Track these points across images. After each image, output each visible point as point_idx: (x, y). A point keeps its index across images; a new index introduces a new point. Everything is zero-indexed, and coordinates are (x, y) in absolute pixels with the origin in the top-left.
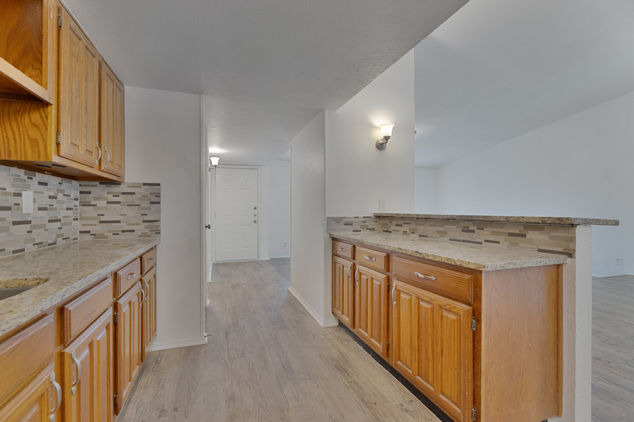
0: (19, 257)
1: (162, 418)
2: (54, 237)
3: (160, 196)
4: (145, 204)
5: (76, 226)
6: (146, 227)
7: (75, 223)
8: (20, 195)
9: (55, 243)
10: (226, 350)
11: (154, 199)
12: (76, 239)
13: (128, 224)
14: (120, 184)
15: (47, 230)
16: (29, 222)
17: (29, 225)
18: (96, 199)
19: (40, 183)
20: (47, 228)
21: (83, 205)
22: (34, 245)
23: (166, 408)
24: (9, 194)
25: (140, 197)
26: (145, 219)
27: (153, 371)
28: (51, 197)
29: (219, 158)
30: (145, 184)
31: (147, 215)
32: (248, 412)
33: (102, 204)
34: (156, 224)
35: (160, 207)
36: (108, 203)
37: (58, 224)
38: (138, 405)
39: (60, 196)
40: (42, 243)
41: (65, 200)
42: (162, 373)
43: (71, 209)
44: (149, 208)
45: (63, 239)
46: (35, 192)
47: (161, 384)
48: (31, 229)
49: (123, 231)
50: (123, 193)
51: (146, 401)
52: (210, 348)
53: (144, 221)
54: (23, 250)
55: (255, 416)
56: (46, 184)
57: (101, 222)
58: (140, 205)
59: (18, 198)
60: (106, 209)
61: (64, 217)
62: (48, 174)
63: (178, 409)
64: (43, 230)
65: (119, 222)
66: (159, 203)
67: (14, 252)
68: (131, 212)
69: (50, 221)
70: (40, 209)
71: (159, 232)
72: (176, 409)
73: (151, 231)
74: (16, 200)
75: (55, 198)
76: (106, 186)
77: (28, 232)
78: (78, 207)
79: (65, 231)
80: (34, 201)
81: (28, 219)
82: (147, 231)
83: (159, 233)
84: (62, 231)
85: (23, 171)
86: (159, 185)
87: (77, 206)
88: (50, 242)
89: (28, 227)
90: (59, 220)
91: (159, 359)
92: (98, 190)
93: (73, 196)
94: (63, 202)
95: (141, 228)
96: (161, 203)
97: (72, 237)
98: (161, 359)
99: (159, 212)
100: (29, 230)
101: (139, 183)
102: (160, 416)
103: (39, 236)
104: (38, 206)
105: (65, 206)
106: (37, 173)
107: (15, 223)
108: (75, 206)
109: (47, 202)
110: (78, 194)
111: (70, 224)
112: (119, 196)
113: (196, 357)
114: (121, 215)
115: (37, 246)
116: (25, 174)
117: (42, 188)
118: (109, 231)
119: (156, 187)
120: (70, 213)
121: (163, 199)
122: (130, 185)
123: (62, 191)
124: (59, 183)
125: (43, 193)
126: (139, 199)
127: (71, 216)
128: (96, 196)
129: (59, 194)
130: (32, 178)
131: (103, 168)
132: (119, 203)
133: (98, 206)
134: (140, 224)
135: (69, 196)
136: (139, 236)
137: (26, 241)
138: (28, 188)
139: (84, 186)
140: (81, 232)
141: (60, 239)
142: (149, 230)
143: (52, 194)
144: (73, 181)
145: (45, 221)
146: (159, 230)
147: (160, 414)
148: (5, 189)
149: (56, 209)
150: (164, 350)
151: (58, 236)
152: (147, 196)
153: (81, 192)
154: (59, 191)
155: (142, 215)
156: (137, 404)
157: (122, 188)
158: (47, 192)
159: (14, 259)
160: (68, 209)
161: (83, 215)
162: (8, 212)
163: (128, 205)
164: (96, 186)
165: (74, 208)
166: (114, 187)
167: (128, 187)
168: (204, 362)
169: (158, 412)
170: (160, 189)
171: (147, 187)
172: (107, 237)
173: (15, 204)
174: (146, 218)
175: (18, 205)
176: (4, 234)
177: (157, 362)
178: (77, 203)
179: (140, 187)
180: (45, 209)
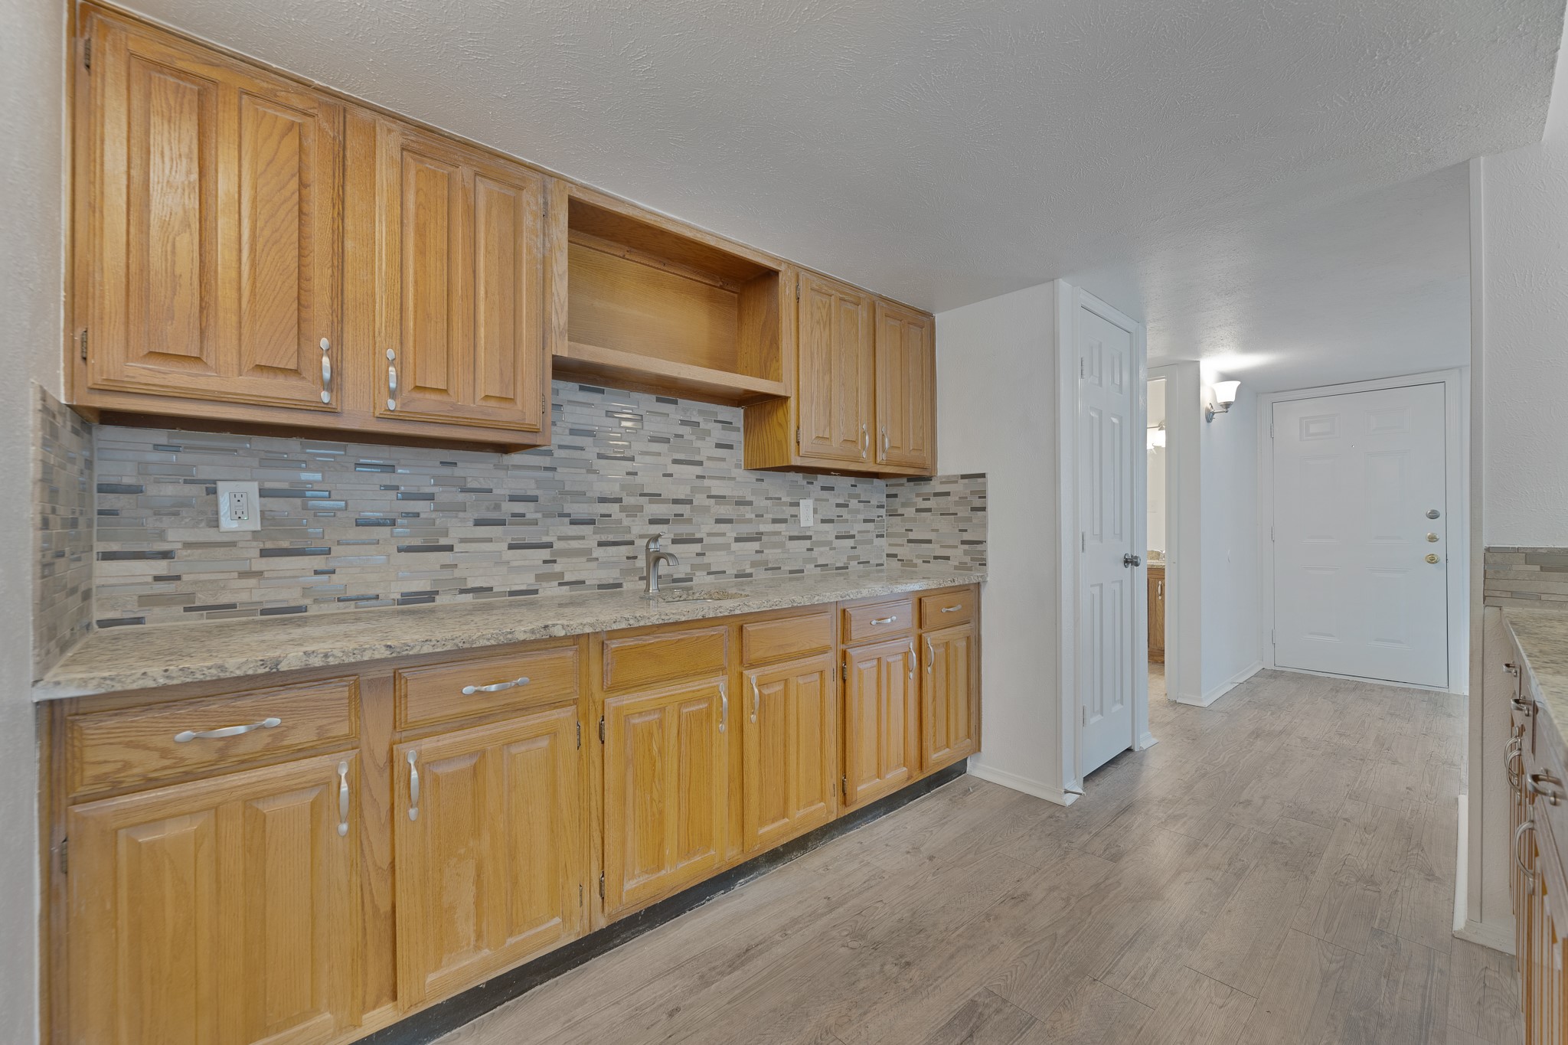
0: (798, 579)
1: (908, 856)
2: (845, 560)
3: (985, 497)
4: (964, 512)
5: (881, 546)
6: (966, 553)
7: (877, 542)
8: (798, 504)
9: (847, 568)
10: (1090, 833)
11: (977, 503)
12: (882, 565)
13: (942, 546)
14: (931, 480)
15: (835, 549)
16: (810, 538)
17: (809, 541)
18: (904, 505)
19: (823, 488)
20: (833, 546)
21: (890, 515)
22: (816, 566)
23: (922, 849)
24: (785, 504)
25: (957, 499)
26: (965, 539)
27: (950, 800)
28: (838, 505)
29: (1237, 383)
30: (964, 477)
31: (966, 531)
32: (1021, 930)
33: (910, 512)
34: (979, 547)
35: (985, 517)
36: (918, 510)
37: (850, 542)
38: (898, 826)
39: (854, 503)
40: (827, 565)
41: (862, 508)
42: (960, 808)
43: (873, 521)
44: (969, 519)
45: (859, 563)
46: (816, 500)
47: (945, 820)
48: (811, 545)
49: (936, 558)
50: (936, 495)
51: (909, 827)
52: (1063, 816)
53: (963, 542)
54: (802, 571)
55: (1025, 943)
56: (832, 489)
57: (910, 541)
58: (956, 514)
59: (795, 508)
60: (914, 520)
61: (859, 532)
62: (835, 475)
63: (935, 860)
64: (828, 548)
65: (929, 542)
66: (984, 509)
67: (791, 572)
68: (945, 525)
69: (837, 537)
70: (823, 521)
71: (984, 562)
72: (931, 858)
73: (972, 559)
74: (793, 510)
75: (846, 506)
76: (915, 485)
77: (808, 550)
78: (884, 517)
79: (863, 552)
80: (815, 511)
81: (808, 534)
82: (967, 559)
83: (985, 565)
84: (856, 552)
85: (801, 475)
86: (983, 476)
87: (882, 516)
88: (838, 565)
89: (807, 544)
90: (853, 537)
91: (971, 790)
92: (906, 491)
93: (874, 502)
94: (857, 511)
95: (958, 554)
96: (989, 509)
97: (873, 562)
98: (974, 791)
99: (984, 525)
100: (809, 547)
101: (955, 476)
102: (908, 852)
103: (823, 555)
104: (819, 517)
105: (861, 517)
106: (819, 476)
107: (792, 538)
108: (878, 517)
109: (833, 512)
110: (884, 499)
111: (871, 542)
112: (929, 499)
113: (1026, 816)
114: (933, 530)
115: (819, 568)
116: (804, 478)
117: (826, 494)
118: (918, 557)
119: (980, 480)
120: (870, 526)
121: (991, 503)
122: (944, 480)
123: (857, 496)
124: (852, 486)
125: (828, 500)
126: (956, 503)
127: (872, 532)
128: (903, 500)
129: (852, 500)
130: (812, 483)
131: (878, 461)
132: (929, 510)
133: (905, 516)
134: (956, 547)
135: (869, 502)
136: (956, 568)
137: (807, 561)
138: (807, 496)
139: (891, 485)
140: (888, 555)
141: (854, 563)
142: (969, 557)
143: (841, 501)
144: (875, 480)
145: (831, 537)
146: (985, 560)
147: (910, 851)
148: (780, 499)
149: (846, 521)
150: (989, 782)
151: (850, 558)
152: (966, 498)
153: (888, 496)
154: (851, 496)
155: (960, 530)
156: (898, 824)
157: (935, 486)
158: (833, 499)
159: (791, 579)
160: (865, 521)
161: (890, 530)
162: (784, 525)
163: (941, 514)
164: (902, 485)
165: (876, 519)
166: (925, 484)
167: (942, 483)
168: (1031, 829)
169: (910, 847)
170: (985, 484)
171: (966, 481)
172: (915, 566)
173: (792, 516)
174: (966, 537)
175: (796, 516)
176: (780, 551)
177: (966, 792)
178: (883, 512)
179: (956, 482)
180: (831, 521)
